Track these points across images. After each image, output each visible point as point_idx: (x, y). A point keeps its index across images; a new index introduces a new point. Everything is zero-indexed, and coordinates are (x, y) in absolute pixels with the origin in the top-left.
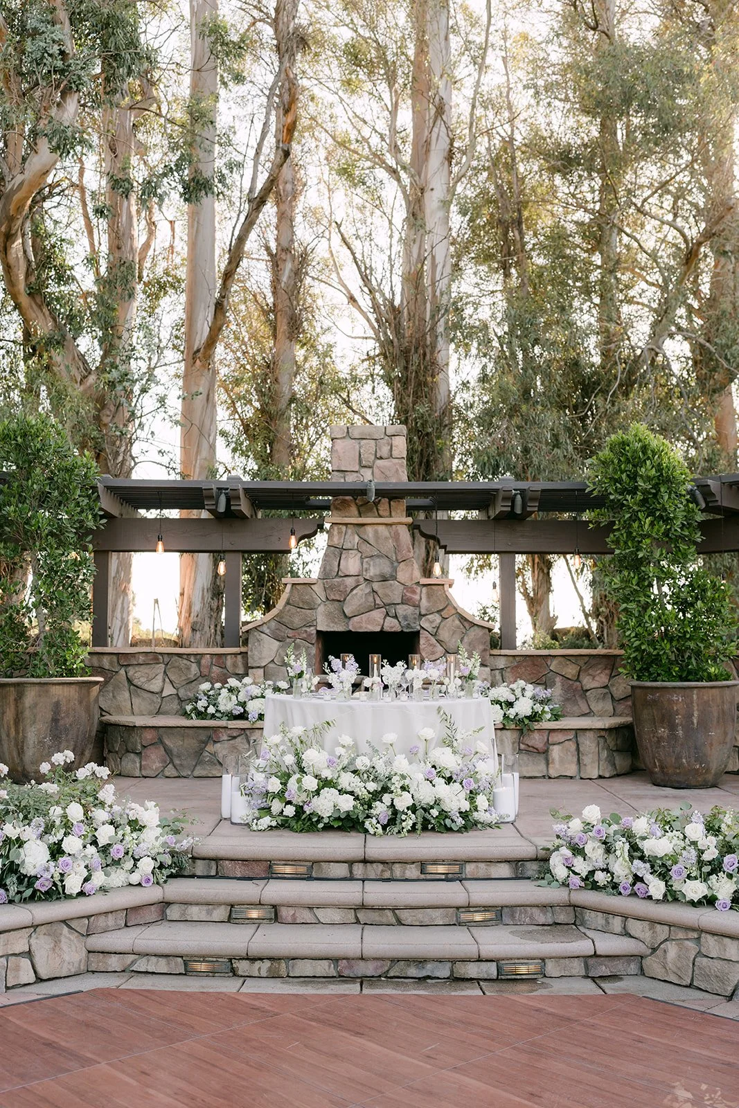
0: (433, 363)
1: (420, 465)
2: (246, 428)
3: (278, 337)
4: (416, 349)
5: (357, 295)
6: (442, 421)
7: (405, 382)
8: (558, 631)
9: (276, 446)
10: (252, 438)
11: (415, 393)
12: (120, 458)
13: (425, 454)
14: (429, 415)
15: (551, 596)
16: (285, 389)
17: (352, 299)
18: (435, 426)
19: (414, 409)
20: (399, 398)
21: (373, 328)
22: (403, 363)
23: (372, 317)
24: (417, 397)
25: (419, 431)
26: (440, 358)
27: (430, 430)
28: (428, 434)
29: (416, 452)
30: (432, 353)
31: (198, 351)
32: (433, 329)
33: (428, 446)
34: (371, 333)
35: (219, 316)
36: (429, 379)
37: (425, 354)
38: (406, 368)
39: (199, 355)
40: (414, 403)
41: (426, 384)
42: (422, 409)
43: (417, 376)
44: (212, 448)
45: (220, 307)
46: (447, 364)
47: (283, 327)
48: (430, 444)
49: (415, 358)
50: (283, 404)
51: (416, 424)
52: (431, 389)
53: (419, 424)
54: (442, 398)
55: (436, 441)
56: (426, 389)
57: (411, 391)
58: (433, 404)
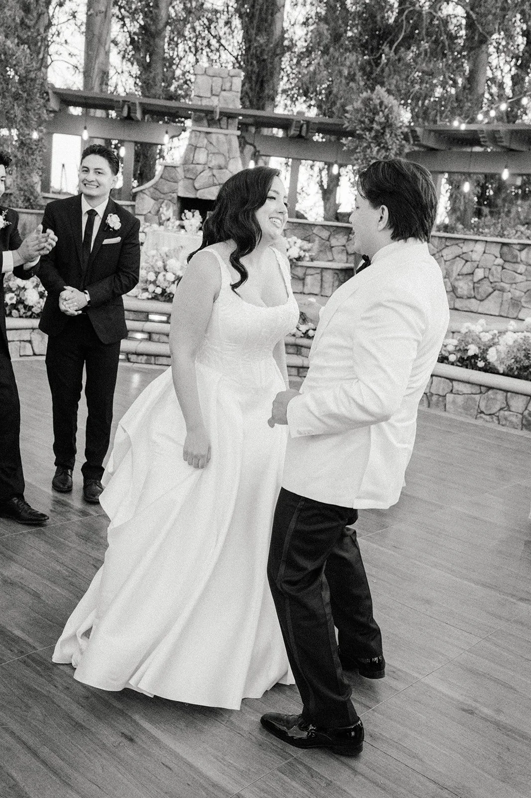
0: (274, 3)
2: (133, 42)
6: (275, 50)
7: (251, 16)
8: (340, 214)
9: (155, 58)
10: (136, 49)
11: (258, 26)
12: (41, 56)
13: (261, 75)
14: (266, 45)
15: (338, 188)
16: (163, 14)
18: (270, 54)
19: (256, 40)
20: (246, 29)
24: (259, 30)
25: (258, 57)
27: (266, 57)
28: (264, 60)
33: (263, 70)
36: (269, 17)
38: (253, 6)
40: (257, 35)
41: (266, 21)
42: (262, 40)
43: (260, 13)
44: (107, 53)
46: (284, 6)
48: (264, 68)
50: (161, 25)
51: (256, 51)
52: (270, 25)
53: (258, 52)
54: (277, 32)
55: (269, 66)
56: (266, 25)
57: (255, 24)
58: (270, 37)
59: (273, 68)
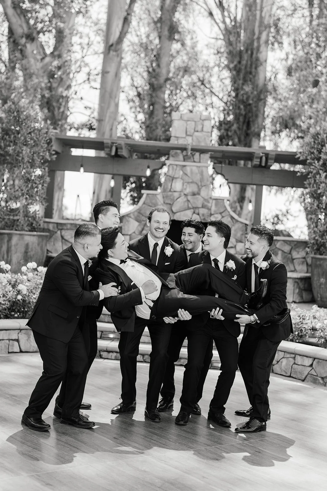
0: (257, 59)
2: (139, 95)
3: (162, 38)
4: (247, 50)
5: (214, 13)
9: (156, 106)
10: (142, 99)
11: (244, 78)
12: (62, 110)
13: (247, 117)
14: (252, 93)
16: (164, 72)
17: (211, 14)
18: (255, 100)
19: (242, 89)
20: (234, 80)
21: (222, 33)
22: (238, 59)
23: (222, 26)
24: (245, 81)
25: (244, 102)
26: (262, 56)
27: (251, 102)
28: (250, 105)
29: (242, 115)
30: (257, 54)
31: (112, 45)
32: (259, 38)
34: (222, 37)
35: (126, 26)
36: (253, 70)
37: (252, 53)
38: (240, 62)
39: (113, 48)
40: (243, 84)
41: (251, 73)
42: (248, 88)
43: (246, 68)
44: (117, 105)
45: (126, 21)
46: (266, 61)
47: (166, 33)
48: (250, 111)
49: (246, 57)
50: (162, 80)
51: (243, 97)
52: (254, 76)
53: (245, 98)
54: (261, 82)
55: (254, 109)
56: (251, 76)
57: (241, 76)
58: (255, 86)
59: (258, 110)
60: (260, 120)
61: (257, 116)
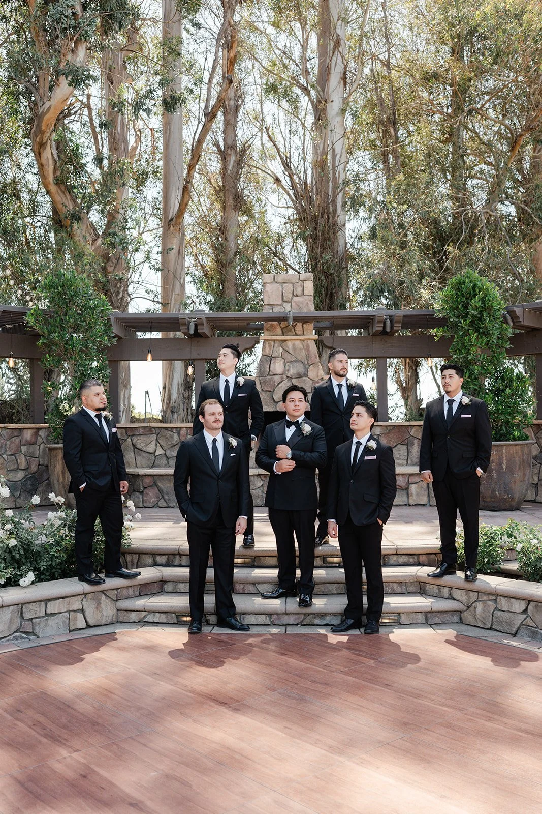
0: (335, 224)
1: (326, 296)
2: (206, 272)
3: (227, 209)
4: (323, 215)
5: (282, 178)
6: (341, 265)
7: (315, 239)
9: (226, 285)
10: (210, 279)
11: (322, 246)
12: (120, 296)
13: (330, 288)
14: (332, 261)
15: (418, 384)
16: (232, 245)
17: (278, 180)
18: (336, 269)
19: (321, 258)
20: (311, 250)
21: (292, 201)
22: (313, 225)
23: (291, 192)
24: (323, 249)
25: (325, 272)
26: (340, 220)
27: (333, 271)
28: (331, 274)
29: (323, 286)
30: (334, 217)
31: (172, 220)
32: (334, 202)
33: (331, 283)
34: (290, 204)
35: (186, 196)
36: (332, 236)
37: (328, 219)
38: (316, 229)
39: (173, 223)
40: (322, 253)
41: (329, 239)
42: (327, 256)
43: (323, 234)
44: (183, 287)
45: (186, 190)
46: (344, 225)
47: (231, 202)
48: (332, 281)
49: (322, 222)
50: (231, 255)
51: (323, 267)
52: (333, 243)
53: (325, 267)
54: (341, 249)
55: (337, 279)
56: (329, 243)
57: (319, 244)
58: (335, 253)
59: (341, 280)
60: (343, 290)
61: (340, 286)
